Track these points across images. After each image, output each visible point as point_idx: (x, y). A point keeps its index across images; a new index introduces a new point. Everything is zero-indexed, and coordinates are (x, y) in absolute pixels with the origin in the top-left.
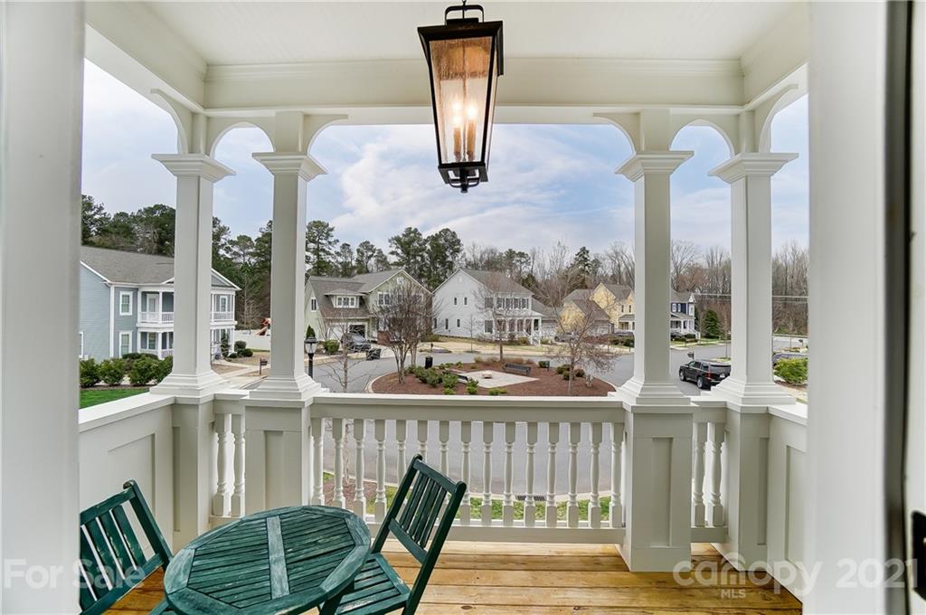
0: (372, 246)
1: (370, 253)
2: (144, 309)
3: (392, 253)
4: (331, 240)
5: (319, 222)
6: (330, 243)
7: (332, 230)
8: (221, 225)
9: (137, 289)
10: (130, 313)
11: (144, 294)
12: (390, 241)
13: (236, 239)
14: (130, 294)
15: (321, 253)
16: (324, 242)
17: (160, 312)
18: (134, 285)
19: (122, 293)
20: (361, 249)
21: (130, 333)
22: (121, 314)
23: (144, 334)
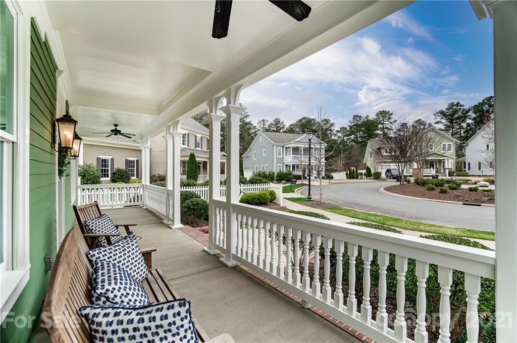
0: (424, 122)
1: (422, 127)
2: (286, 155)
3: (437, 123)
4: (392, 120)
5: (383, 111)
6: (391, 123)
7: (392, 114)
8: (331, 123)
9: (283, 146)
10: (281, 157)
11: (286, 148)
12: (435, 115)
13: (339, 129)
14: (281, 148)
15: (385, 130)
16: (387, 123)
17: (291, 155)
18: (282, 145)
19: (278, 148)
20: (415, 125)
21: (281, 165)
22: (278, 157)
23: (287, 165)
